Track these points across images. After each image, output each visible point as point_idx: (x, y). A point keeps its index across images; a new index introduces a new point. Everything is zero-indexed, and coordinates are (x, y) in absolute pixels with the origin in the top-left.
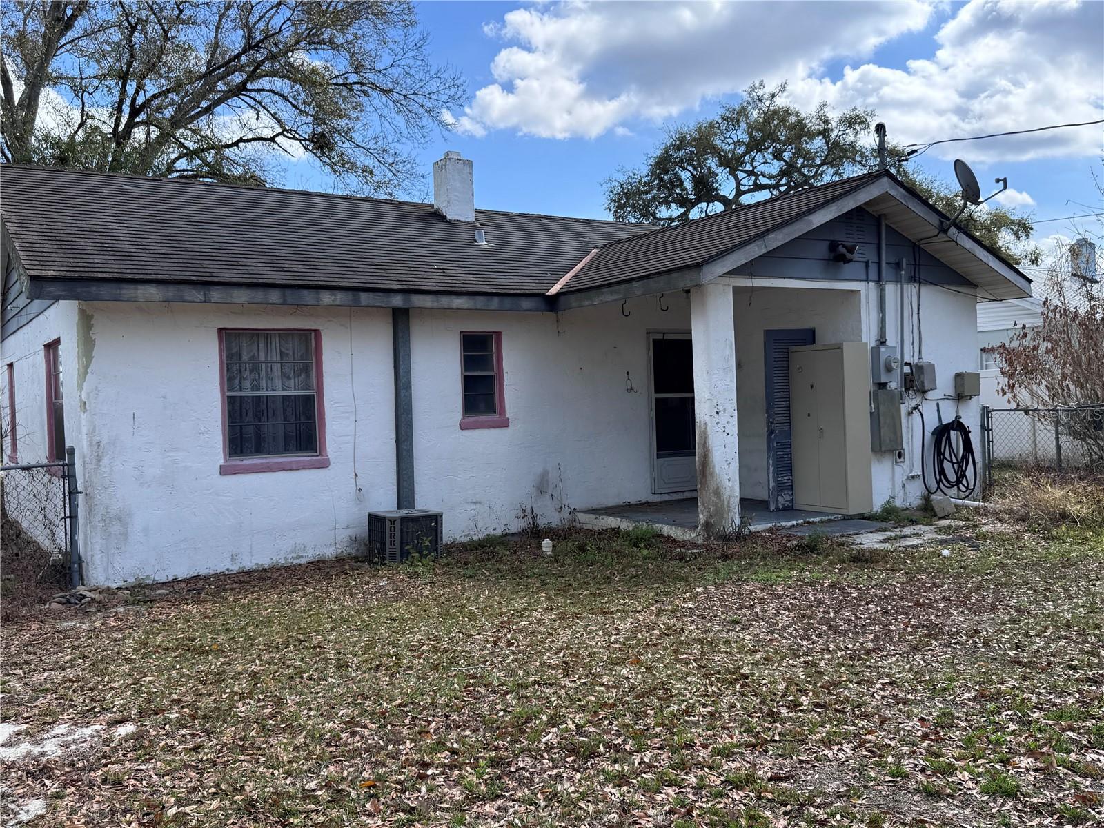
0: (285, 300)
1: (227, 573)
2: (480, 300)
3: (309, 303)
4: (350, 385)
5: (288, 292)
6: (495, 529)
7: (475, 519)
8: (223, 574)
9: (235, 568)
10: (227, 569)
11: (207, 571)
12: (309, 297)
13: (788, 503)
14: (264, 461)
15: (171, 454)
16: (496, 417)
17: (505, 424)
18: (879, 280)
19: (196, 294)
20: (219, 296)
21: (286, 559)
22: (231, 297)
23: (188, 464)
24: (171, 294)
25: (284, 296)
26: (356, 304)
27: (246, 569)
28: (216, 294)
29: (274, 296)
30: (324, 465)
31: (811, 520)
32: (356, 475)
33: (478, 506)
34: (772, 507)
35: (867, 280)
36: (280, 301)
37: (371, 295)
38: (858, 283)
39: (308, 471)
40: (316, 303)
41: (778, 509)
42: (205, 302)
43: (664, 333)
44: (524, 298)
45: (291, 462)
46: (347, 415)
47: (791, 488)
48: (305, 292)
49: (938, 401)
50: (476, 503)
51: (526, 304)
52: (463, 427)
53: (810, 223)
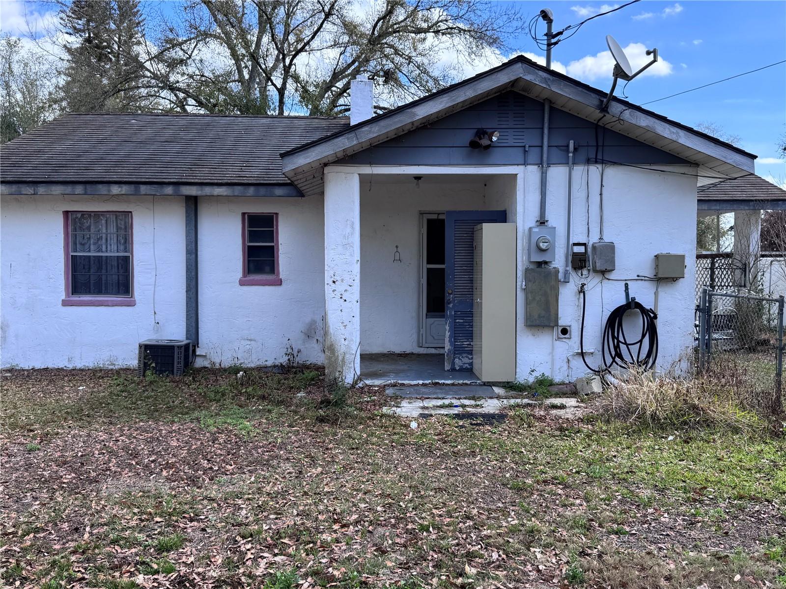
0: (86, 192)
1: (65, 368)
2: (238, 190)
3: (103, 193)
4: (152, 250)
5: (88, 186)
6: (266, 361)
7: (249, 351)
8: (62, 369)
9: (71, 367)
10: (66, 367)
11: (53, 366)
12: (103, 189)
13: (467, 365)
14: (90, 299)
15: (32, 290)
16: (270, 277)
17: (279, 283)
18: (540, 164)
19: (29, 190)
20: (43, 190)
21: (104, 364)
22: (51, 191)
23: (43, 297)
24: (13, 190)
25: (86, 189)
26: (137, 193)
27: (78, 368)
28: (41, 189)
29: (79, 189)
30: (132, 304)
31: (441, 382)
32: (155, 313)
33: (253, 342)
34: (447, 367)
35: (525, 164)
36: (83, 192)
37: (148, 187)
38: (516, 166)
39: (120, 307)
40: (108, 193)
41: (453, 369)
42: (34, 194)
43: (439, 214)
44: (277, 187)
45: (107, 301)
46: (149, 271)
47: (471, 352)
48: (100, 186)
49: (627, 282)
50: (251, 340)
51: (279, 191)
52: (242, 283)
53: (415, 115)
